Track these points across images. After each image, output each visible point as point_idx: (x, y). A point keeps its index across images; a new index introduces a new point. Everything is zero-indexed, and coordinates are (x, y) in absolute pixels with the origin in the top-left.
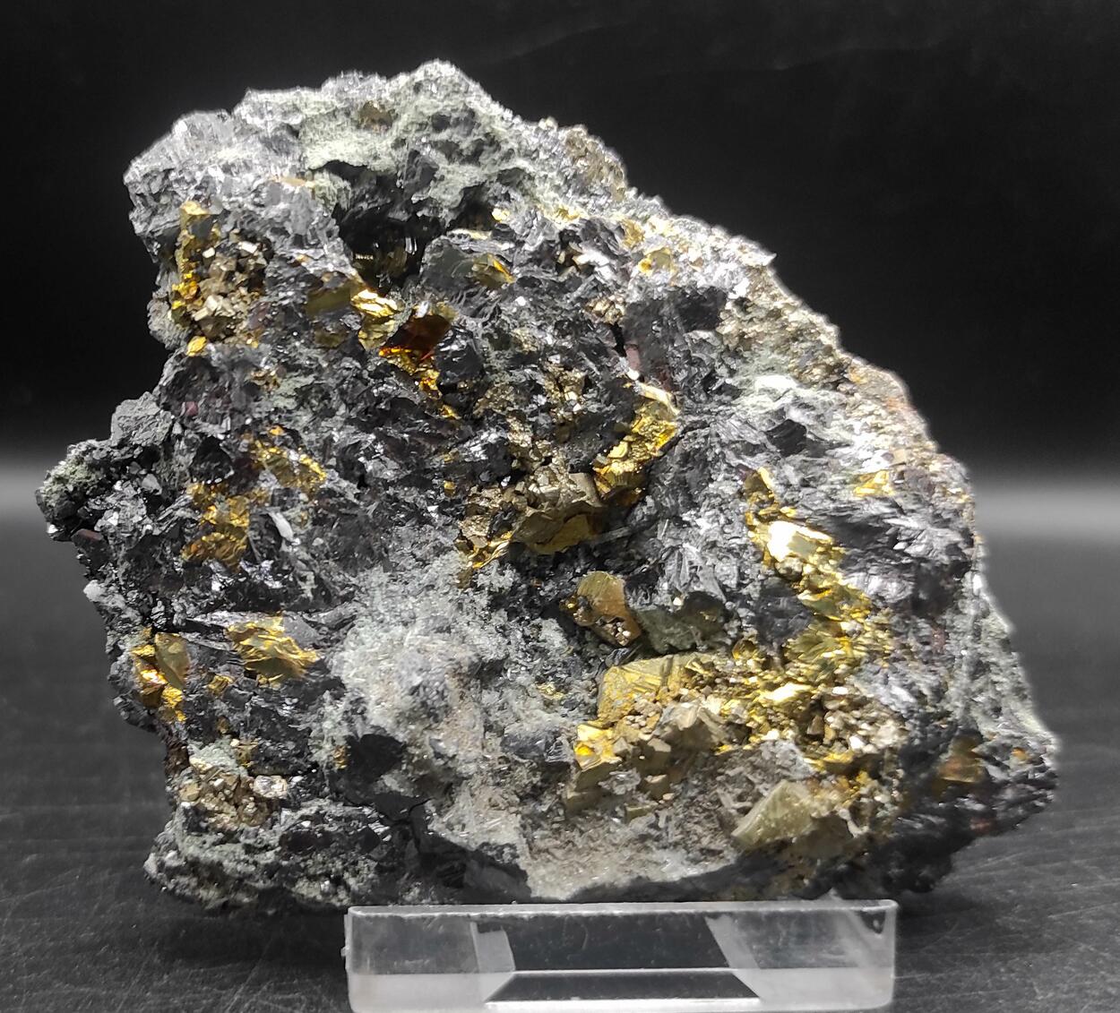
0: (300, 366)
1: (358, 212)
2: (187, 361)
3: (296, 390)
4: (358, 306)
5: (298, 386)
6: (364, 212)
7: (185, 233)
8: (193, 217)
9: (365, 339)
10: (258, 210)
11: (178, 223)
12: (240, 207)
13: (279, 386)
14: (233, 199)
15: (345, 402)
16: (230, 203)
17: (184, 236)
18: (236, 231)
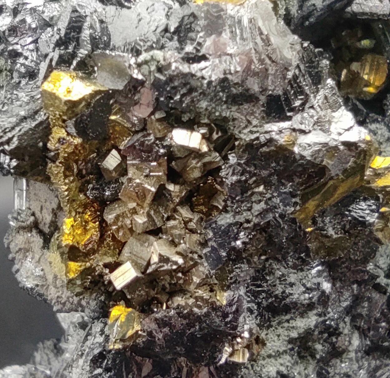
0: (295, 305)
1: (309, 15)
2: (114, 360)
3: (291, 341)
4: (373, 185)
5: (294, 334)
6: (317, 14)
7: (58, 133)
8: (72, 105)
9: (382, 230)
10: (195, 68)
11: (41, 117)
12: (160, 70)
13: (264, 344)
14: (144, 56)
15: (358, 328)
16: (139, 65)
17: (61, 141)
18: (159, 115)
